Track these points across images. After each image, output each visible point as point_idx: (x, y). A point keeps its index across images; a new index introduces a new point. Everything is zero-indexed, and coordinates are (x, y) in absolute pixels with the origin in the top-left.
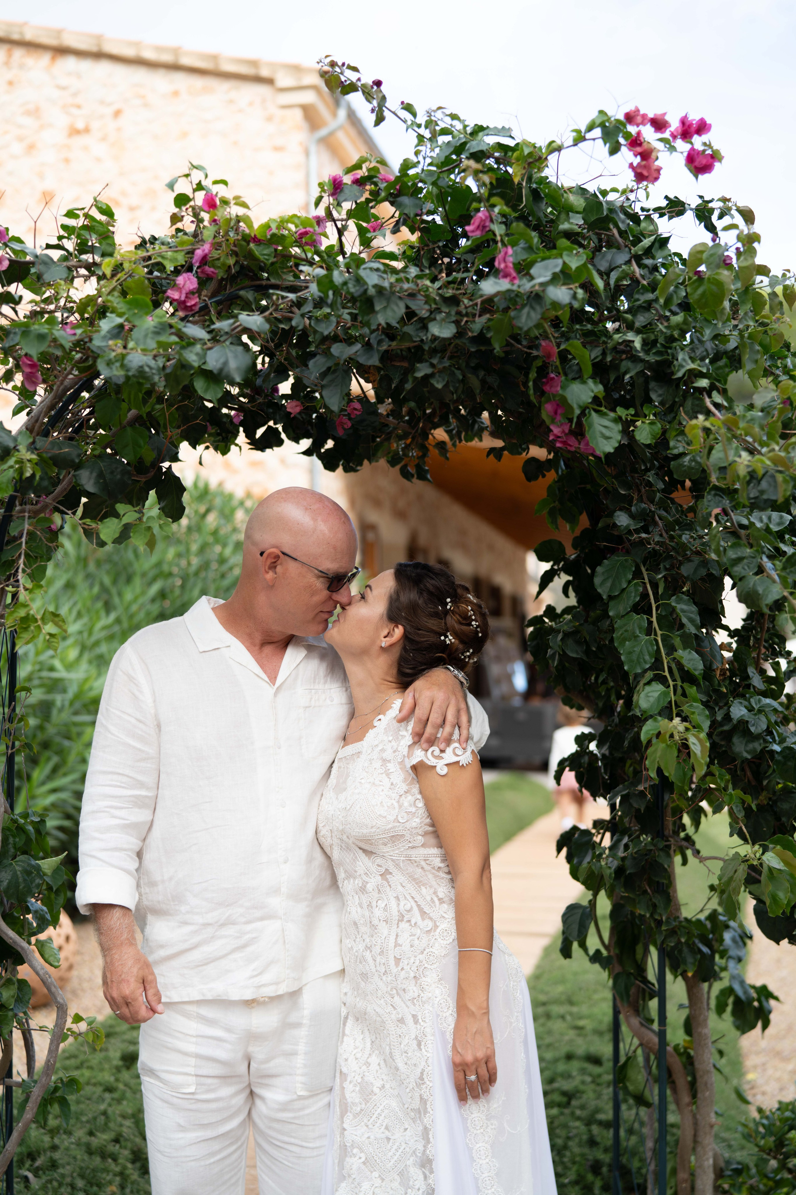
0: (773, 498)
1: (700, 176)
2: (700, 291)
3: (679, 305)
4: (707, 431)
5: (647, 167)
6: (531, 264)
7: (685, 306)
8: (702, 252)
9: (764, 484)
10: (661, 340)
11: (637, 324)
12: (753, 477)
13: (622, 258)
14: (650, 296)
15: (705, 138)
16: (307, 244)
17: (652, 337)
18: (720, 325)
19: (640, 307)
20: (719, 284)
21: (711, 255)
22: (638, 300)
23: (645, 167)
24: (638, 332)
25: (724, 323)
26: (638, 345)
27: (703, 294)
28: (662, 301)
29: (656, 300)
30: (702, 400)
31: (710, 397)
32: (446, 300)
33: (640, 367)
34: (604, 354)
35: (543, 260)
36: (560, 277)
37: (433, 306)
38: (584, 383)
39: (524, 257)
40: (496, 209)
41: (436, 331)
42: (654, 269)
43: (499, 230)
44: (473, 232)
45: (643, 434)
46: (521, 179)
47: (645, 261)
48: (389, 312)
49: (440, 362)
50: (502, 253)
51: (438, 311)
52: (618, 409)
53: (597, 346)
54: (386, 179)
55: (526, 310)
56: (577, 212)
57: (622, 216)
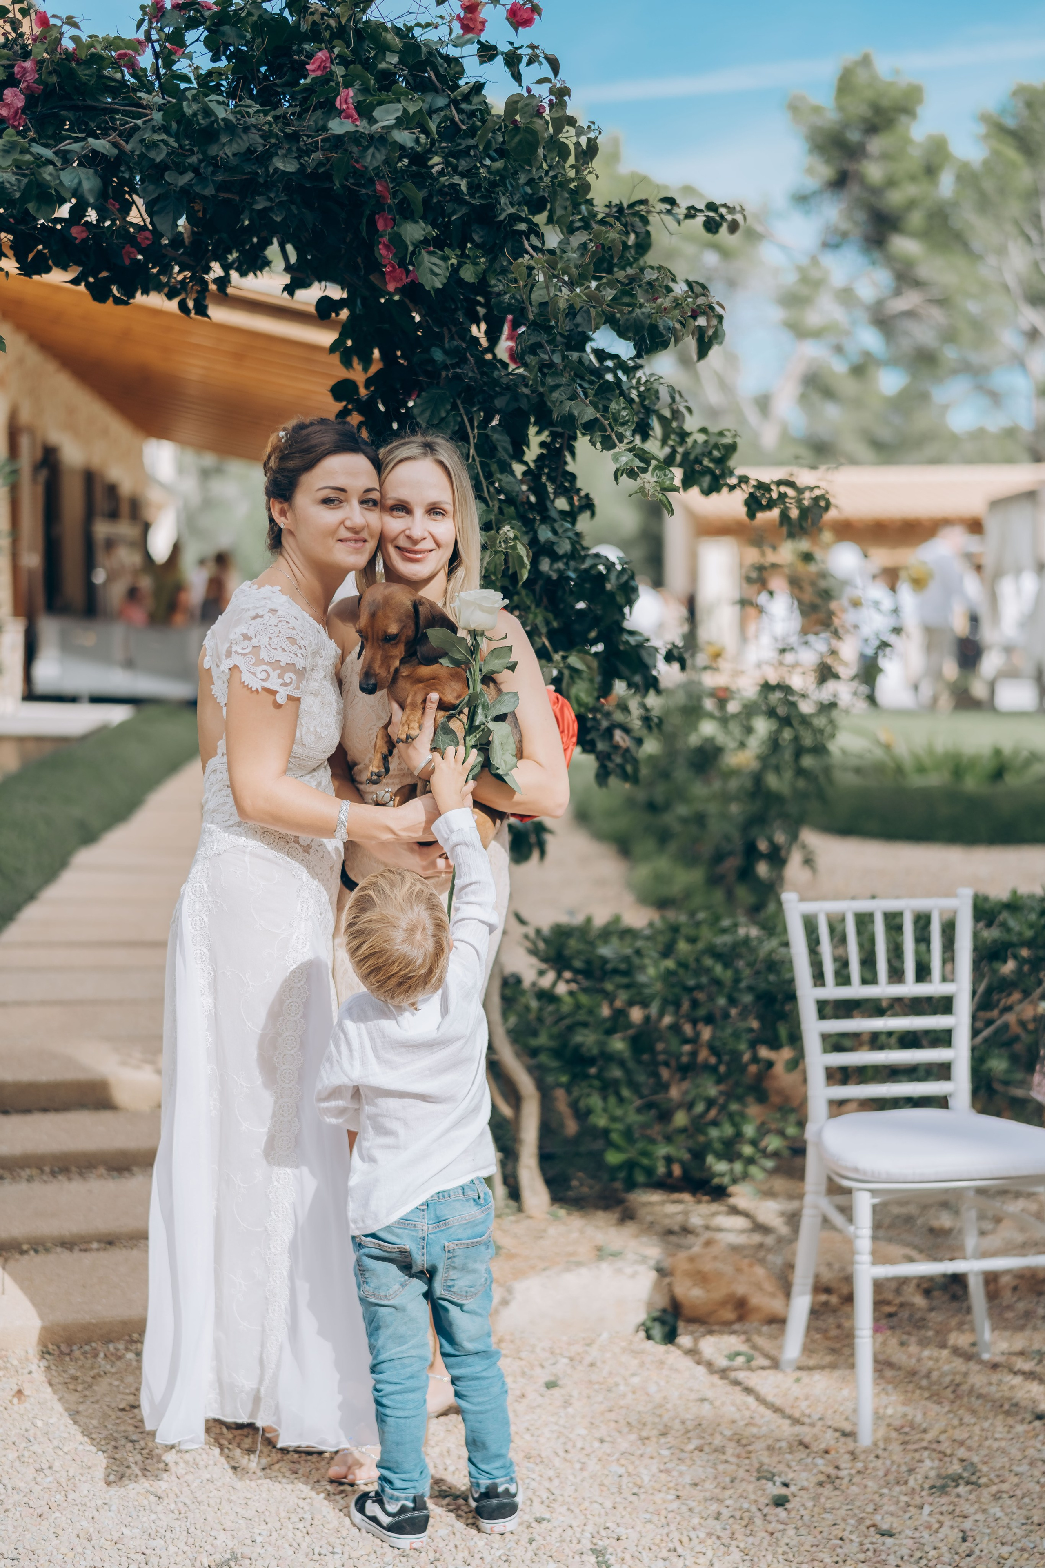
1: (518, 28)
2: (517, 139)
3: (497, 152)
4: (529, 270)
5: (473, 20)
7: (502, 153)
8: (518, 103)
10: (485, 184)
11: (460, 168)
12: (572, 311)
13: (441, 102)
14: (471, 142)
16: (126, 66)
17: (476, 181)
19: (461, 151)
20: (534, 133)
21: (527, 105)
22: (460, 144)
23: (471, 19)
24: (463, 175)
25: (537, 168)
26: (464, 188)
27: (520, 141)
28: (481, 147)
29: (476, 146)
30: (522, 243)
31: (528, 239)
32: (287, 135)
33: (464, 210)
34: (430, 196)
35: (381, 103)
36: (403, 122)
37: (273, 141)
38: (416, 222)
39: (361, 98)
40: (336, 51)
41: (280, 165)
42: (472, 114)
43: (339, 71)
44: (314, 71)
45: (468, 274)
46: (349, 20)
47: (464, 106)
48: (235, 145)
49: (277, 196)
50: (343, 92)
51: (278, 146)
52: (446, 249)
53: (424, 187)
54: (207, 6)
55: (371, 151)
56: (394, 52)
57: (439, 60)
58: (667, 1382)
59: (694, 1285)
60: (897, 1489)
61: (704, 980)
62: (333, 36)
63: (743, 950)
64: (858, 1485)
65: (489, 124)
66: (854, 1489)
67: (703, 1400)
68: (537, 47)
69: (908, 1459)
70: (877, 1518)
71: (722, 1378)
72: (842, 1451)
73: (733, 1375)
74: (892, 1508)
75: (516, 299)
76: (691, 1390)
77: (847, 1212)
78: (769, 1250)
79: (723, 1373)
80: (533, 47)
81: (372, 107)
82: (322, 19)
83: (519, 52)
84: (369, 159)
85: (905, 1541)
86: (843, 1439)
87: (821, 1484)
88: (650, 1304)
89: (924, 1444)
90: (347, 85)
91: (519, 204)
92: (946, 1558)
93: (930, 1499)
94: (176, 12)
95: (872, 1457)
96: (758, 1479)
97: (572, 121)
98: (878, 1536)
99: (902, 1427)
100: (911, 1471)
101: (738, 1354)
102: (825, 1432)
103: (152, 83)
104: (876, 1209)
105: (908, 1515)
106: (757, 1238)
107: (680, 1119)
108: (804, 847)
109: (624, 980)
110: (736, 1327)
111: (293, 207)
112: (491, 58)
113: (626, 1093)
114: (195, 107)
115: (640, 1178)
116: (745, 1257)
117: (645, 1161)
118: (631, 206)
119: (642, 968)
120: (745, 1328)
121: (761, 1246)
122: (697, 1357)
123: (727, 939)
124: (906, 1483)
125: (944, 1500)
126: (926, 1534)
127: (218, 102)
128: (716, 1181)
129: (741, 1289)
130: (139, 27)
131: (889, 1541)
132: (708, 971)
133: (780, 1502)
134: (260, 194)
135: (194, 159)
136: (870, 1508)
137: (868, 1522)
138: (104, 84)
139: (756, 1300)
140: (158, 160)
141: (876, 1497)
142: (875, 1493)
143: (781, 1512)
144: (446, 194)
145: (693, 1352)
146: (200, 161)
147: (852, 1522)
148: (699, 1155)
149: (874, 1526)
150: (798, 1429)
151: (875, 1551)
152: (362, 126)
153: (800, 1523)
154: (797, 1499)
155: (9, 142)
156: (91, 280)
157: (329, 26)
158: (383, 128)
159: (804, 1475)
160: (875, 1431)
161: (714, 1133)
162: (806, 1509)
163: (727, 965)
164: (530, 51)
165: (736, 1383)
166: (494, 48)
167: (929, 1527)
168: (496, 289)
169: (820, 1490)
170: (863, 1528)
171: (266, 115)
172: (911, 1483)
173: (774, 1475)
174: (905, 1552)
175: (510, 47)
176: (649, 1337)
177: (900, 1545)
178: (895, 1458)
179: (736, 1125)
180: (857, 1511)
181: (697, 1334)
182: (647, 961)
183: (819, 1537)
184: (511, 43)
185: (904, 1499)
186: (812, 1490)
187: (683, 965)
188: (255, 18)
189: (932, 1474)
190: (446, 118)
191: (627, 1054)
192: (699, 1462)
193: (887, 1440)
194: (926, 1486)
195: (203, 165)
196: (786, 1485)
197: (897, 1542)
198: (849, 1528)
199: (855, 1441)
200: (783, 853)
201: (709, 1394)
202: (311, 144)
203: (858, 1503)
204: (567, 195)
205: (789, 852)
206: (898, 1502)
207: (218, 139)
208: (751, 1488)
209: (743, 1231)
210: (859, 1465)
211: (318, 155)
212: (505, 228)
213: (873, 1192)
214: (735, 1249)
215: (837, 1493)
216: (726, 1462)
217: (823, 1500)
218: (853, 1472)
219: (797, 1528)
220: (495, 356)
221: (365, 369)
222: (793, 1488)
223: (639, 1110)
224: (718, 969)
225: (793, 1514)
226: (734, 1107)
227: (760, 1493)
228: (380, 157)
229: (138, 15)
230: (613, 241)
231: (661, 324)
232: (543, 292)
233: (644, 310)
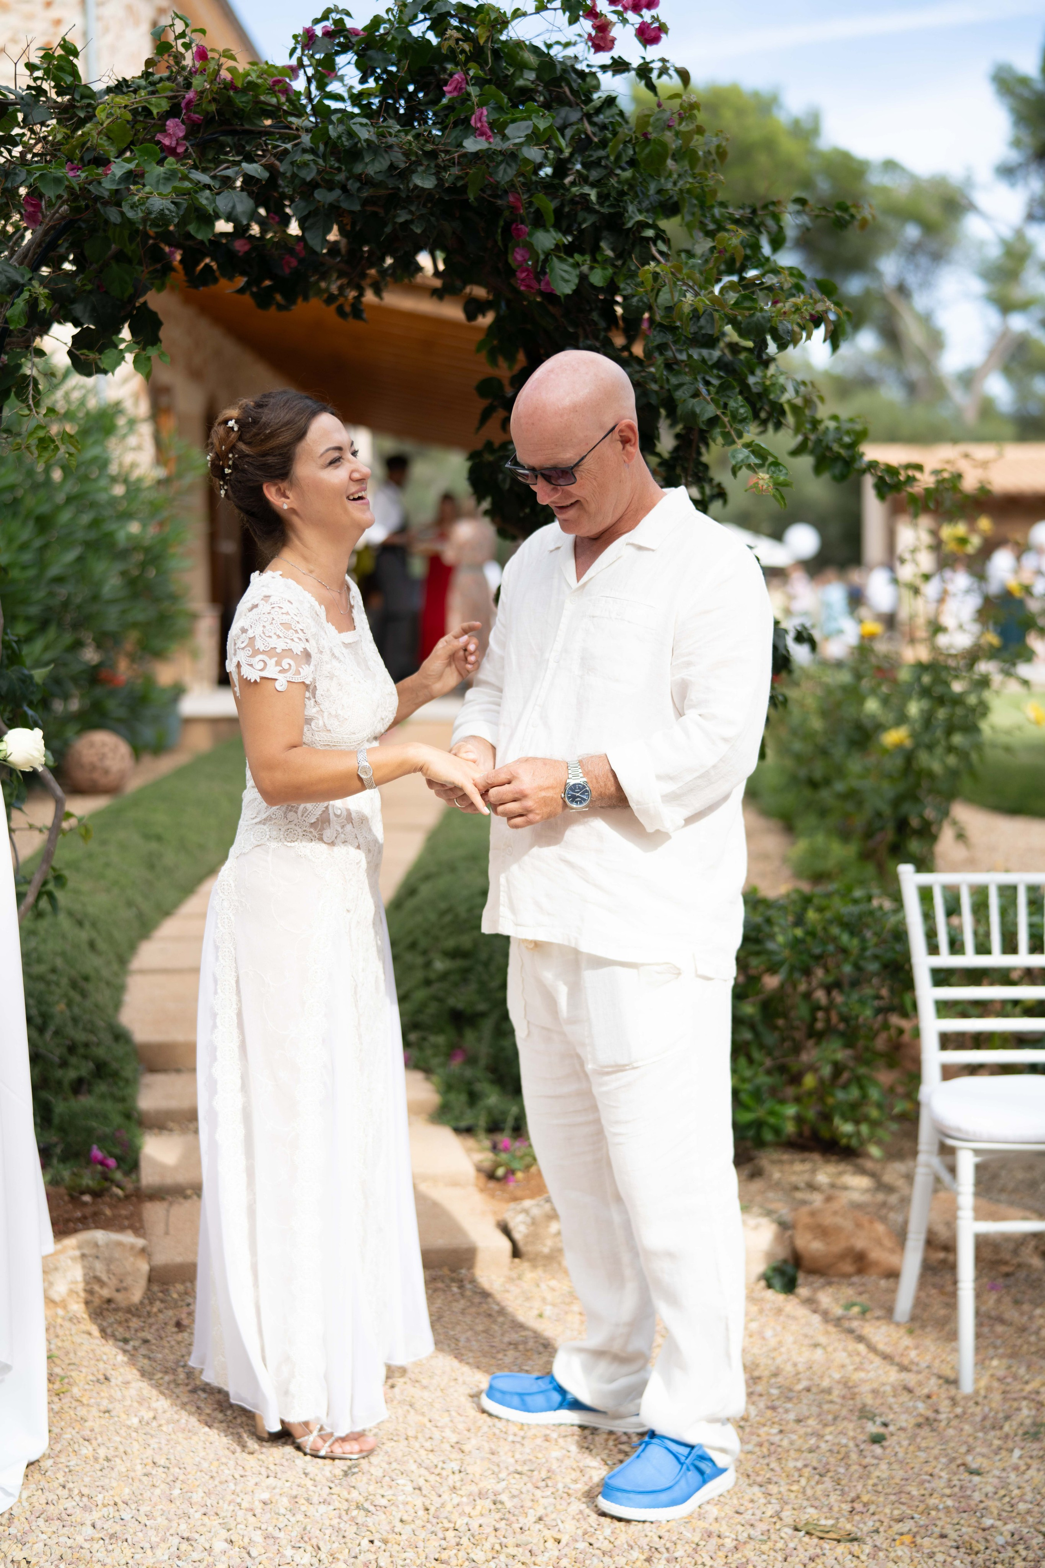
0: (710, 332)
1: (648, 47)
2: (647, 151)
3: (627, 162)
4: (656, 276)
5: (603, 38)
7: (632, 163)
8: (649, 116)
9: (702, 321)
10: (614, 194)
11: (591, 179)
12: (696, 315)
13: (575, 116)
14: (601, 153)
15: (653, 12)
16: (279, 91)
17: (606, 191)
19: (592, 162)
20: (664, 145)
21: (658, 119)
22: (591, 156)
23: (601, 37)
24: (593, 185)
25: (667, 178)
26: (593, 197)
27: (650, 152)
28: (612, 158)
29: (607, 157)
30: (649, 249)
31: (655, 245)
32: (426, 153)
33: (594, 218)
34: (562, 205)
35: (513, 121)
36: (534, 138)
37: (413, 158)
38: (548, 231)
39: (496, 116)
40: (471, 73)
41: (419, 182)
42: (604, 127)
43: (474, 91)
44: (450, 92)
45: (598, 278)
46: (486, 41)
47: (596, 119)
48: (377, 164)
49: (418, 209)
50: (477, 113)
51: (419, 163)
52: (577, 256)
53: (555, 198)
54: (355, 32)
55: (502, 167)
56: (531, 69)
57: (574, 76)
58: (784, 1328)
59: (815, 1238)
60: (992, 1433)
61: (831, 948)
62: (468, 59)
63: (869, 920)
64: (955, 1428)
65: (621, 136)
66: (951, 1432)
67: (816, 1345)
68: (668, 61)
69: (1006, 1407)
70: (969, 1459)
71: (836, 1326)
72: (943, 1396)
73: (846, 1324)
74: (985, 1450)
76: (806, 1336)
77: (952, 1170)
78: (891, 1208)
79: (838, 1322)
80: (664, 61)
81: (505, 125)
82: (457, 43)
83: (651, 65)
84: (502, 173)
85: (990, 1480)
86: (945, 1386)
87: (919, 1425)
88: (769, 1255)
89: (1024, 1394)
90: (481, 105)
91: (647, 211)
92: (1029, 1497)
93: (1022, 1444)
94: (327, 39)
95: (971, 1403)
96: (860, 1418)
97: (701, 130)
98: (966, 1474)
99: (1005, 1378)
100: (1007, 1418)
101: (853, 1305)
102: (929, 1379)
103: (305, 107)
104: (978, 1168)
105: (998, 1457)
106: (880, 1197)
107: (809, 1081)
108: (955, 823)
109: (756, 948)
110: (855, 1279)
111: (433, 219)
112: (623, 71)
113: (757, 1055)
114: (341, 128)
115: (768, 1136)
116: (868, 1213)
117: (772, 1120)
118: (765, 206)
119: (772, 937)
120: (864, 1280)
121: (884, 1204)
122: (814, 1306)
123: (854, 909)
124: (1001, 1428)
125: (1036, 1445)
126: (1013, 1476)
127: (361, 124)
128: (844, 1141)
129: (860, 1243)
130: (291, 54)
131: (976, 1479)
132: (835, 939)
133: (877, 1439)
134: (404, 208)
135: (341, 177)
136: (963, 1449)
137: (959, 1462)
138: (261, 108)
139: (875, 1254)
140: (308, 179)
141: (971, 1440)
142: (969, 1436)
143: (877, 1449)
144: (578, 203)
145: (810, 1302)
146: (348, 179)
147: (944, 1460)
148: (826, 1117)
149: (964, 1464)
150: (904, 1375)
151: (961, 1487)
152: (497, 144)
153: (893, 1459)
154: (895, 1438)
155: (171, 170)
156: (255, 289)
157: (463, 51)
158: (515, 144)
159: (904, 1417)
160: (976, 1380)
161: (840, 1095)
162: (901, 1447)
163: (852, 934)
164: (660, 65)
165: (851, 1331)
166: (626, 62)
167: (1016, 1468)
168: (625, 293)
169: (918, 1431)
170: (953, 1466)
171: (406, 134)
172: (1006, 1428)
173: (875, 1416)
174: (990, 1489)
175: (641, 62)
176: (770, 1286)
177: (986, 1483)
178: (994, 1405)
179: (862, 1087)
180: (950, 1451)
181: (816, 1285)
182: (776, 929)
183: (910, 1472)
185: (997, 1442)
186: (909, 1430)
187: (812, 934)
188: (399, 43)
189: (1028, 1422)
190: (579, 132)
191: (758, 1018)
192: (805, 1401)
193: (989, 1389)
194: (1020, 1432)
195: (350, 182)
196: (885, 1425)
197: (984, 1480)
198: (940, 1466)
199: (958, 1388)
200: (934, 829)
201: (823, 1340)
202: (449, 160)
203: (952, 1444)
204: (695, 202)
205: (940, 828)
206: (991, 1445)
207: (363, 158)
208: (851, 1426)
209: (867, 1191)
210: (959, 1410)
211: (455, 171)
212: (634, 234)
213: (977, 1152)
214: (857, 1206)
215: (935, 1434)
216: (831, 1402)
217: (919, 1440)
218: (951, 1416)
219: (890, 1464)
220: (631, 353)
221: (510, 368)
222: (892, 1428)
223: (769, 1072)
224: (845, 938)
225: (888, 1451)
226: (862, 1070)
227: (859, 1430)
228: (511, 172)
229: (291, 43)
230: (735, 247)
231: (780, 328)
232: (668, 296)
233: (765, 314)
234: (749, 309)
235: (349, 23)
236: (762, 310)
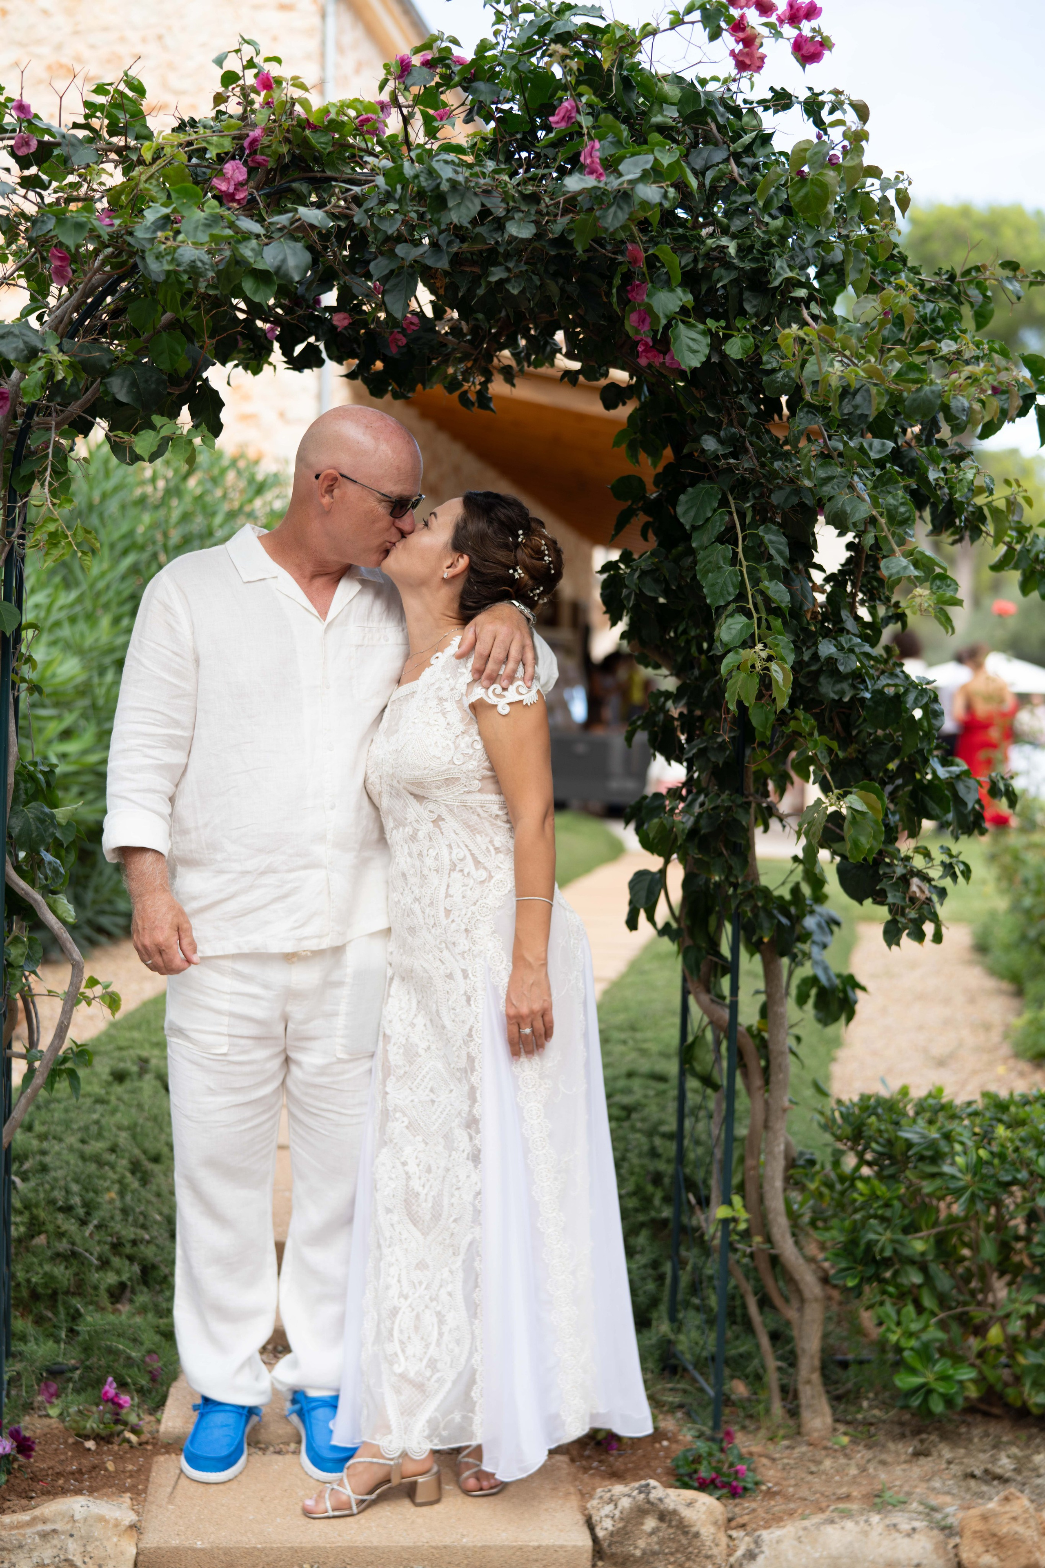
1: (808, 66)
2: (803, 193)
3: (781, 209)
4: (800, 341)
5: (750, 55)
6: (621, 159)
7: (787, 210)
8: (806, 150)
10: (758, 246)
11: (733, 229)
12: (846, 391)
13: (719, 155)
14: (748, 198)
15: (814, 24)
16: (368, 132)
17: (748, 243)
18: (823, 231)
19: (737, 209)
20: (823, 186)
21: (816, 154)
22: (735, 203)
23: (747, 54)
24: (734, 237)
25: (828, 229)
26: (732, 251)
27: (806, 196)
28: (761, 203)
29: (755, 203)
30: (800, 312)
32: (525, 197)
33: (733, 275)
34: (694, 261)
35: (631, 155)
36: (651, 175)
37: (510, 203)
38: (672, 290)
39: (609, 151)
40: (584, 101)
41: (515, 232)
42: (754, 168)
43: (586, 121)
44: (558, 125)
45: (735, 349)
46: (613, 68)
47: (744, 159)
48: (464, 210)
49: (516, 266)
50: (589, 147)
51: (516, 209)
52: (708, 321)
54: (459, 61)
55: (613, 209)
56: (672, 104)
57: (721, 109)
68: (841, 93)
75: (790, 378)
80: (837, 93)
83: (821, 98)
84: (610, 219)
90: (594, 137)
91: (801, 267)
94: (425, 70)
97: (874, 172)
109: (930, 1169)
112: (787, 106)
114: (419, 167)
118: (967, 272)
119: (951, 1156)
130: (382, 88)
134: (500, 264)
138: (348, 153)
140: (391, 232)
144: (713, 258)
152: (606, 181)
155: (212, 215)
156: (368, 373)
158: (627, 182)
164: (832, 97)
166: (789, 96)
168: (769, 367)
171: (502, 175)
175: (809, 94)
184: (810, 89)
190: (723, 174)
191: (930, 1256)
207: (448, 204)
211: (560, 217)
212: (782, 294)
221: (654, 464)
223: (942, 1325)
228: (622, 217)
229: (381, 74)
230: (903, 307)
231: (953, 404)
232: (815, 368)
233: (934, 388)
234: (916, 381)
235: (456, 51)
236: (932, 382)
